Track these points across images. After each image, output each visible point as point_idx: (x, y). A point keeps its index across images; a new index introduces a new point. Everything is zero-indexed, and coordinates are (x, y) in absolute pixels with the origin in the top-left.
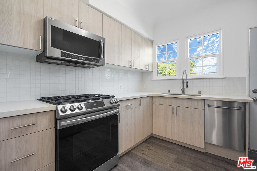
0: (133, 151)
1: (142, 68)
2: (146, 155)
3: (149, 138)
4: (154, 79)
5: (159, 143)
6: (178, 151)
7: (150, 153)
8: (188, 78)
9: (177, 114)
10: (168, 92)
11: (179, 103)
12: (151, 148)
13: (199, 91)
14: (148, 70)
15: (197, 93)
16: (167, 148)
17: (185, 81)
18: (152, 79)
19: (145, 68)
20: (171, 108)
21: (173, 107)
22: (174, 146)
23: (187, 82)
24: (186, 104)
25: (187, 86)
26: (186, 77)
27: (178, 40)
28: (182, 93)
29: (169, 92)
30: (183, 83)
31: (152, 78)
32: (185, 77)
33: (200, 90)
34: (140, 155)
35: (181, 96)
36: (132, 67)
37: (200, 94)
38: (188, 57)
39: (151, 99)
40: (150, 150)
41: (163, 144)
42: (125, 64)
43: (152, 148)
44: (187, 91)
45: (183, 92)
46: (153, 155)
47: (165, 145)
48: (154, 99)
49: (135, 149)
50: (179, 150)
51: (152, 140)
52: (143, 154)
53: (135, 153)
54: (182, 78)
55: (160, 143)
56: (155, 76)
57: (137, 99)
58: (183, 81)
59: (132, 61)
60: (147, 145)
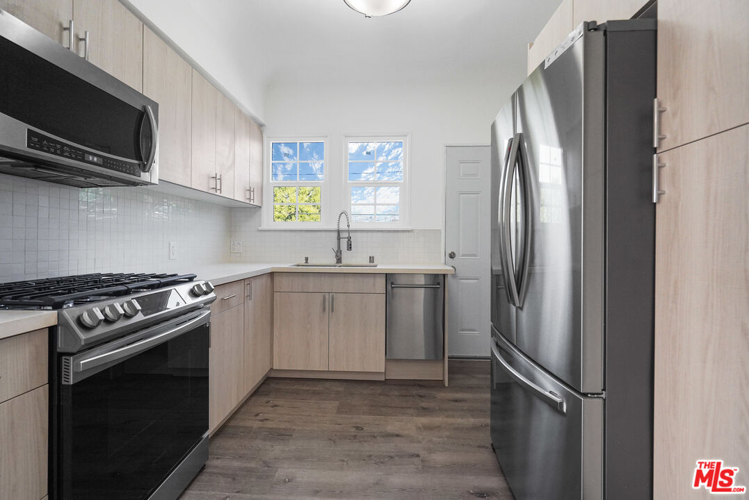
0: (233, 423)
1: (240, 196)
2: (272, 421)
3: (263, 383)
4: (264, 227)
5: (292, 387)
6: (338, 391)
7: (280, 414)
8: (351, 228)
9: (332, 311)
10: (303, 262)
11: (337, 285)
12: (276, 403)
13: (370, 257)
14: (252, 203)
15: (367, 262)
16: (314, 393)
17: (345, 235)
18: (260, 228)
19: (245, 196)
20: (319, 298)
21: (324, 297)
22: (327, 384)
23: (349, 239)
24: (351, 284)
25: (350, 247)
26: (348, 226)
27: (326, 137)
28: (337, 263)
29: (307, 262)
30: (339, 239)
31: (260, 226)
32: (343, 226)
33: (371, 255)
34: (256, 424)
35: (337, 269)
36: (218, 193)
37: (372, 264)
38: (349, 182)
39: (269, 280)
40: (275, 408)
41: (302, 388)
42: (200, 183)
43: (280, 402)
44: (347, 258)
45: (339, 260)
46: (287, 415)
47: (308, 388)
48: (277, 279)
49: (237, 416)
50: (339, 389)
51: (273, 385)
52: (262, 421)
53: (242, 424)
54: (335, 227)
55: (294, 387)
56: (268, 220)
57: (243, 282)
58: (339, 235)
59: (218, 177)
60: (266, 399)
